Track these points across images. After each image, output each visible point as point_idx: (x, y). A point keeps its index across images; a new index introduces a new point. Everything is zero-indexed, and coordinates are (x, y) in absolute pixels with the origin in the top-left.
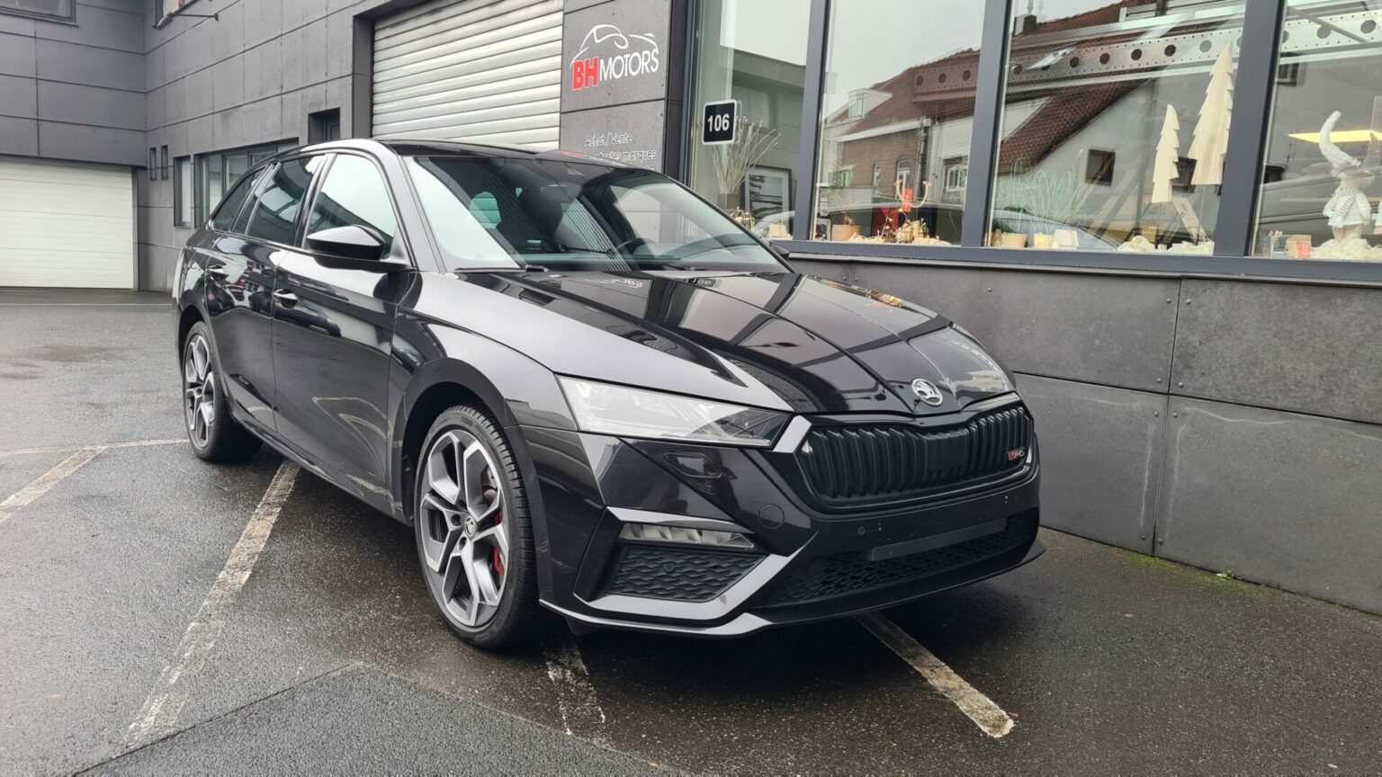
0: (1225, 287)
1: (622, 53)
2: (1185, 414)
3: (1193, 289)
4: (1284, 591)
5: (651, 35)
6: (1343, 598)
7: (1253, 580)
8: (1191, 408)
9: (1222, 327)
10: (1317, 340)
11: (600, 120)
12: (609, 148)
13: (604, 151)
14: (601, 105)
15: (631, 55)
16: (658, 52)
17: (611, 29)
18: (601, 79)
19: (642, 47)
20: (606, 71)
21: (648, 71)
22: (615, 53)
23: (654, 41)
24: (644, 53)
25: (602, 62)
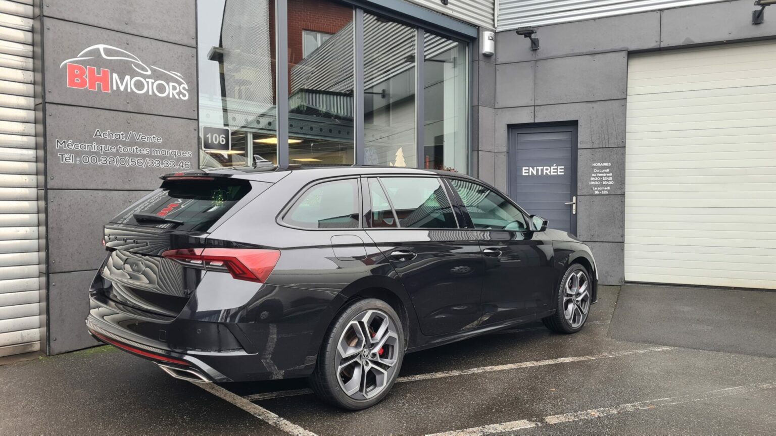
1: (145, 77)
5: (179, 74)
11: (116, 120)
12: (133, 143)
13: (125, 144)
14: (117, 109)
15: (155, 81)
16: (187, 88)
17: (126, 54)
18: (115, 88)
19: (169, 79)
20: (122, 84)
21: (177, 97)
22: (133, 74)
23: (182, 79)
24: (171, 84)
25: (115, 76)
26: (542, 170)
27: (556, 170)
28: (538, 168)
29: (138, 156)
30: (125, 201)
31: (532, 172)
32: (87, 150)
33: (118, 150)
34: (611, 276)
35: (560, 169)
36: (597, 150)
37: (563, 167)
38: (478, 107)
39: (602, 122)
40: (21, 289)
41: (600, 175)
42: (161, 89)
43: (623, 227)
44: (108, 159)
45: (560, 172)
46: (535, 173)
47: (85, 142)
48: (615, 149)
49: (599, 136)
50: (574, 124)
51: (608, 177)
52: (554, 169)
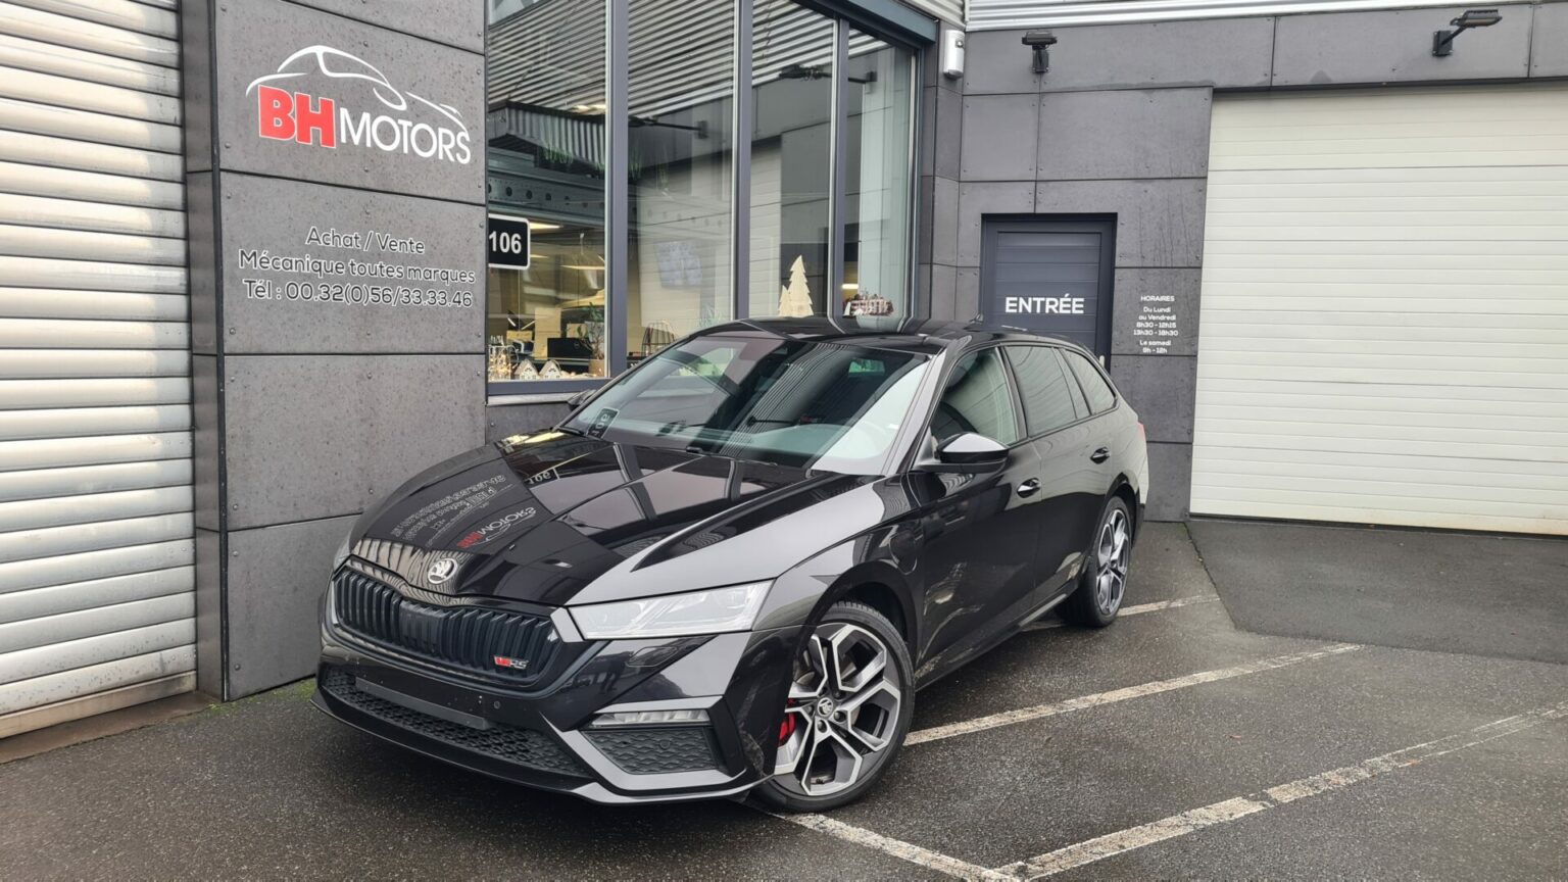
1: (396, 115)
5: (455, 111)
11: (346, 207)
12: (376, 256)
13: (362, 258)
14: (349, 184)
15: (414, 125)
16: (468, 139)
17: (364, 66)
18: (344, 140)
19: (437, 121)
20: (356, 131)
21: (452, 159)
22: (377, 110)
23: (461, 120)
24: (441, 131)
25: (344, 112)
26: (1043, 304)
27: (1069, 306)
28: (1035, 299)
29: (383, 282)
30: (361, 377)
31: (1024, 308)
32: (294, 270)
33: (348, 270)
34: (1166, 505)
35: (1077, 303)
36: (1150, 271)
37: (1082, 300)
38: (934, 180)
39: (1161, 218)
40: (161, 565)
41: (1154, 318)
42: (424, 140)
43: (1191, 415)
44: (331, 289)
45: (1077, 309)
46: (1029, 309)
47: (290, 254)
48: (1182, 270)
49: (1155, 246)
50: (1110, 219)
51: (1169, 322)
52: (1065, 303)
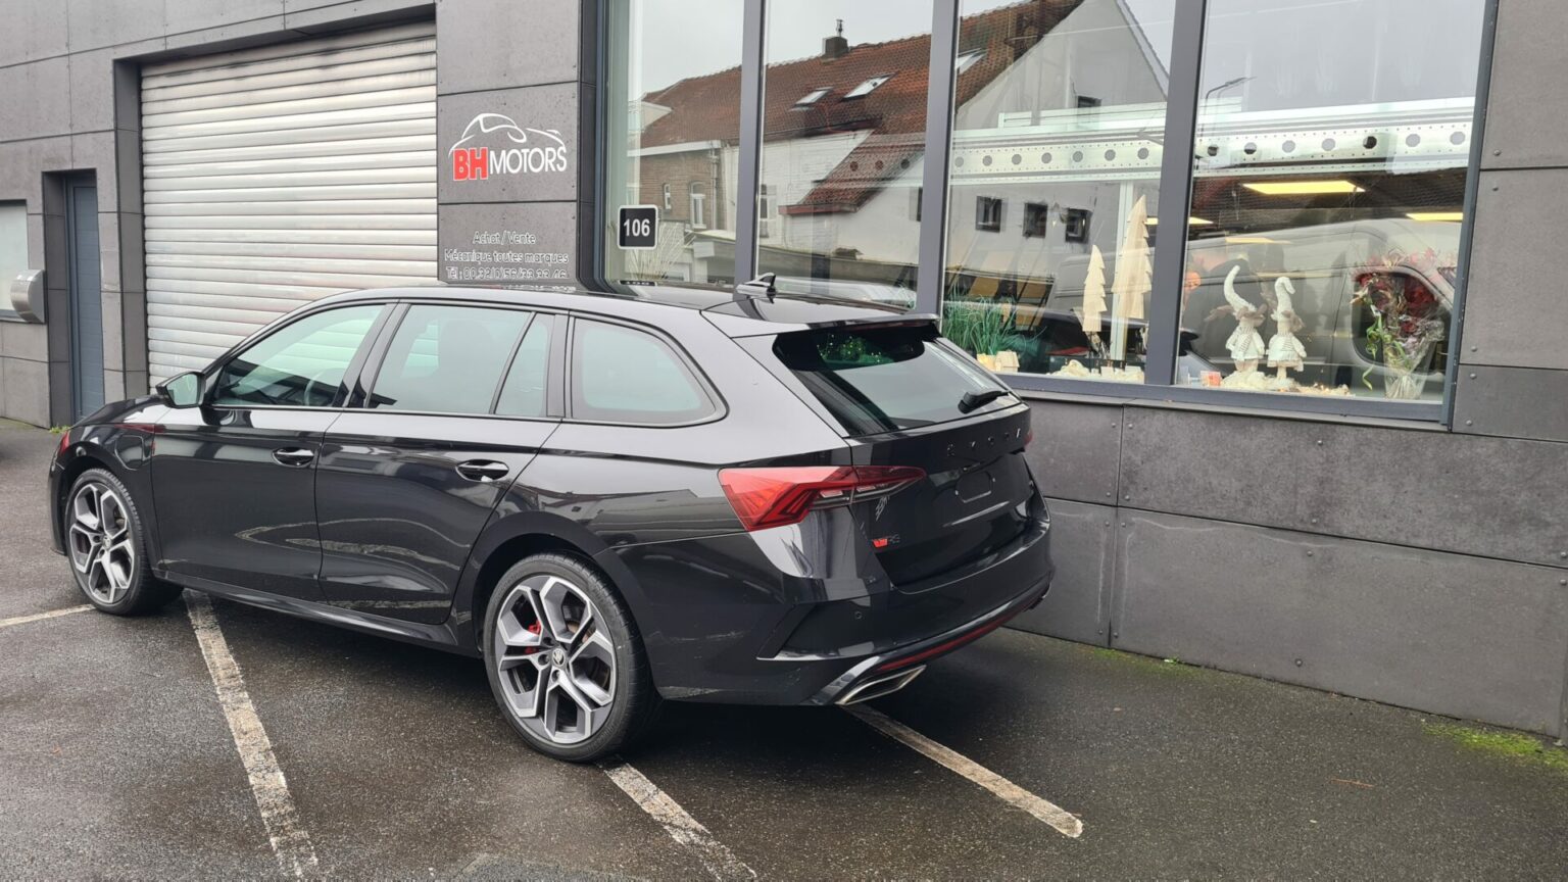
0: (1161, 414)
1: (520, 147)
2: (1132, 524)
3: (1134, 416)
4: (1221, 670)
5: (556, 132)
6: (1267, 673)
7: (1195, 663)
8: (1136, 518)
9: (1160, 448)
10: (1237, 460)
11: (493, 216)
12: (507, 247)
13: (500, 250)
14: (493, 201)
15: (530, 151)
16: (565, 151)
17: (503, 118)
18: (492, 172)
19: (543, 144)
20: (499, 164)
21: (554, 170)
22: (509, 146)
23: (560, 138)
24: (547, 150)
25: (493, 154)
32: (468, 260)
33: (493, 258)
42: (536, 160)
44: (485, 271)
47: (466, 250)
